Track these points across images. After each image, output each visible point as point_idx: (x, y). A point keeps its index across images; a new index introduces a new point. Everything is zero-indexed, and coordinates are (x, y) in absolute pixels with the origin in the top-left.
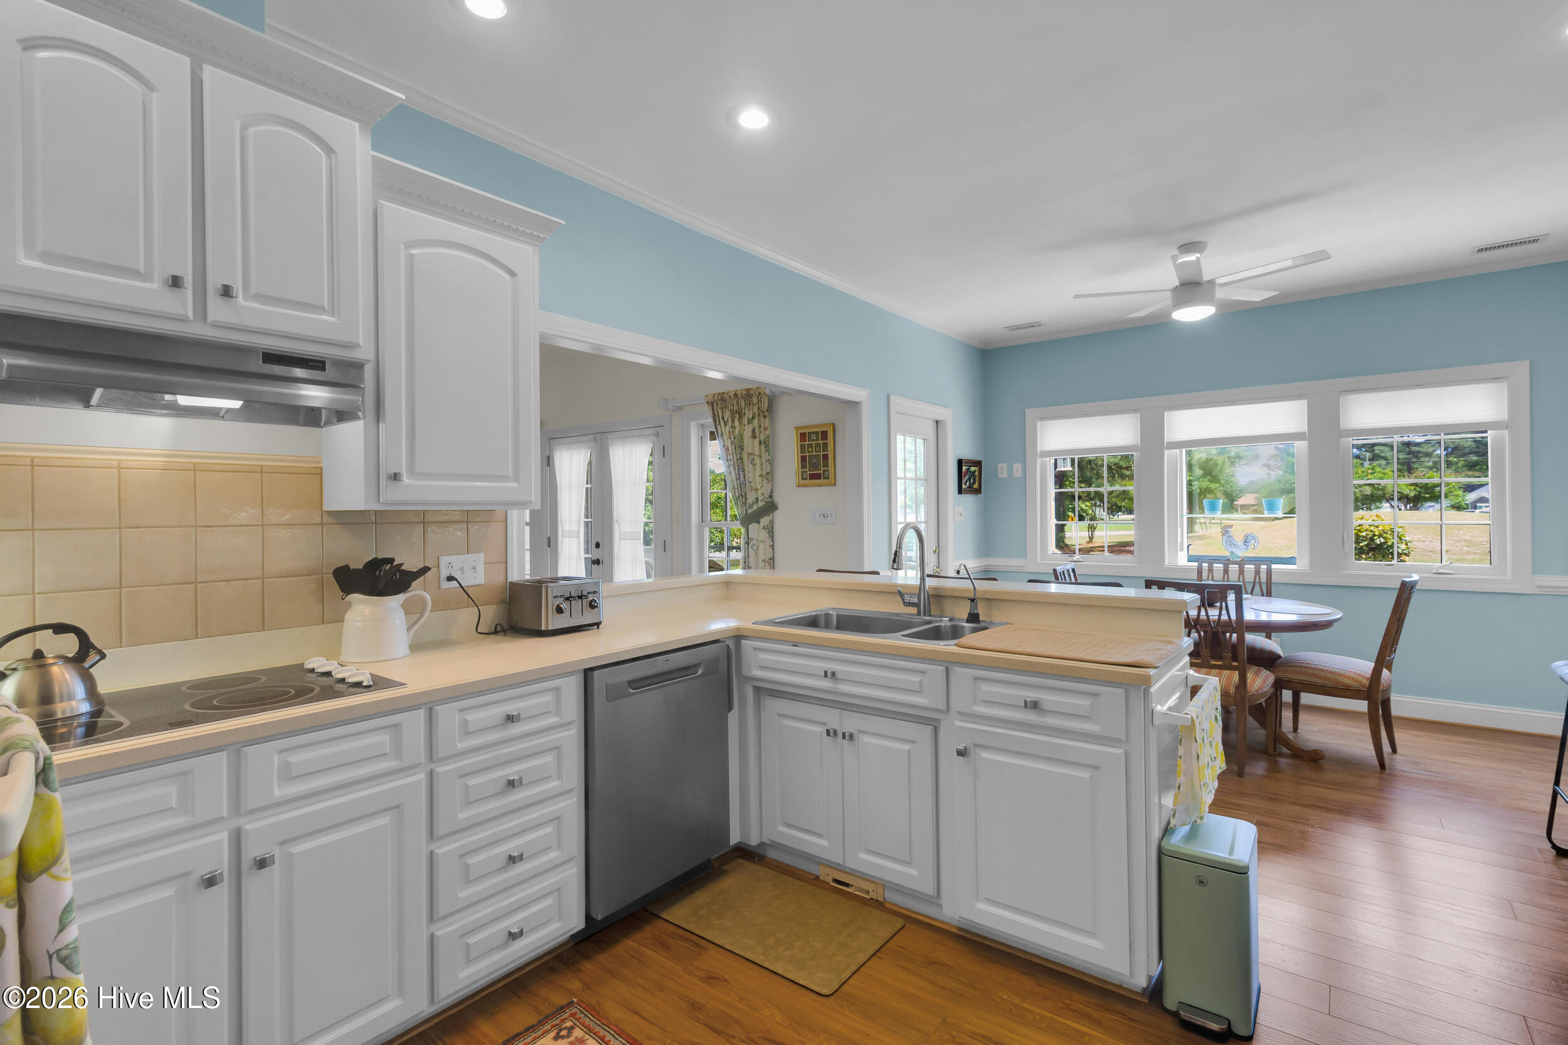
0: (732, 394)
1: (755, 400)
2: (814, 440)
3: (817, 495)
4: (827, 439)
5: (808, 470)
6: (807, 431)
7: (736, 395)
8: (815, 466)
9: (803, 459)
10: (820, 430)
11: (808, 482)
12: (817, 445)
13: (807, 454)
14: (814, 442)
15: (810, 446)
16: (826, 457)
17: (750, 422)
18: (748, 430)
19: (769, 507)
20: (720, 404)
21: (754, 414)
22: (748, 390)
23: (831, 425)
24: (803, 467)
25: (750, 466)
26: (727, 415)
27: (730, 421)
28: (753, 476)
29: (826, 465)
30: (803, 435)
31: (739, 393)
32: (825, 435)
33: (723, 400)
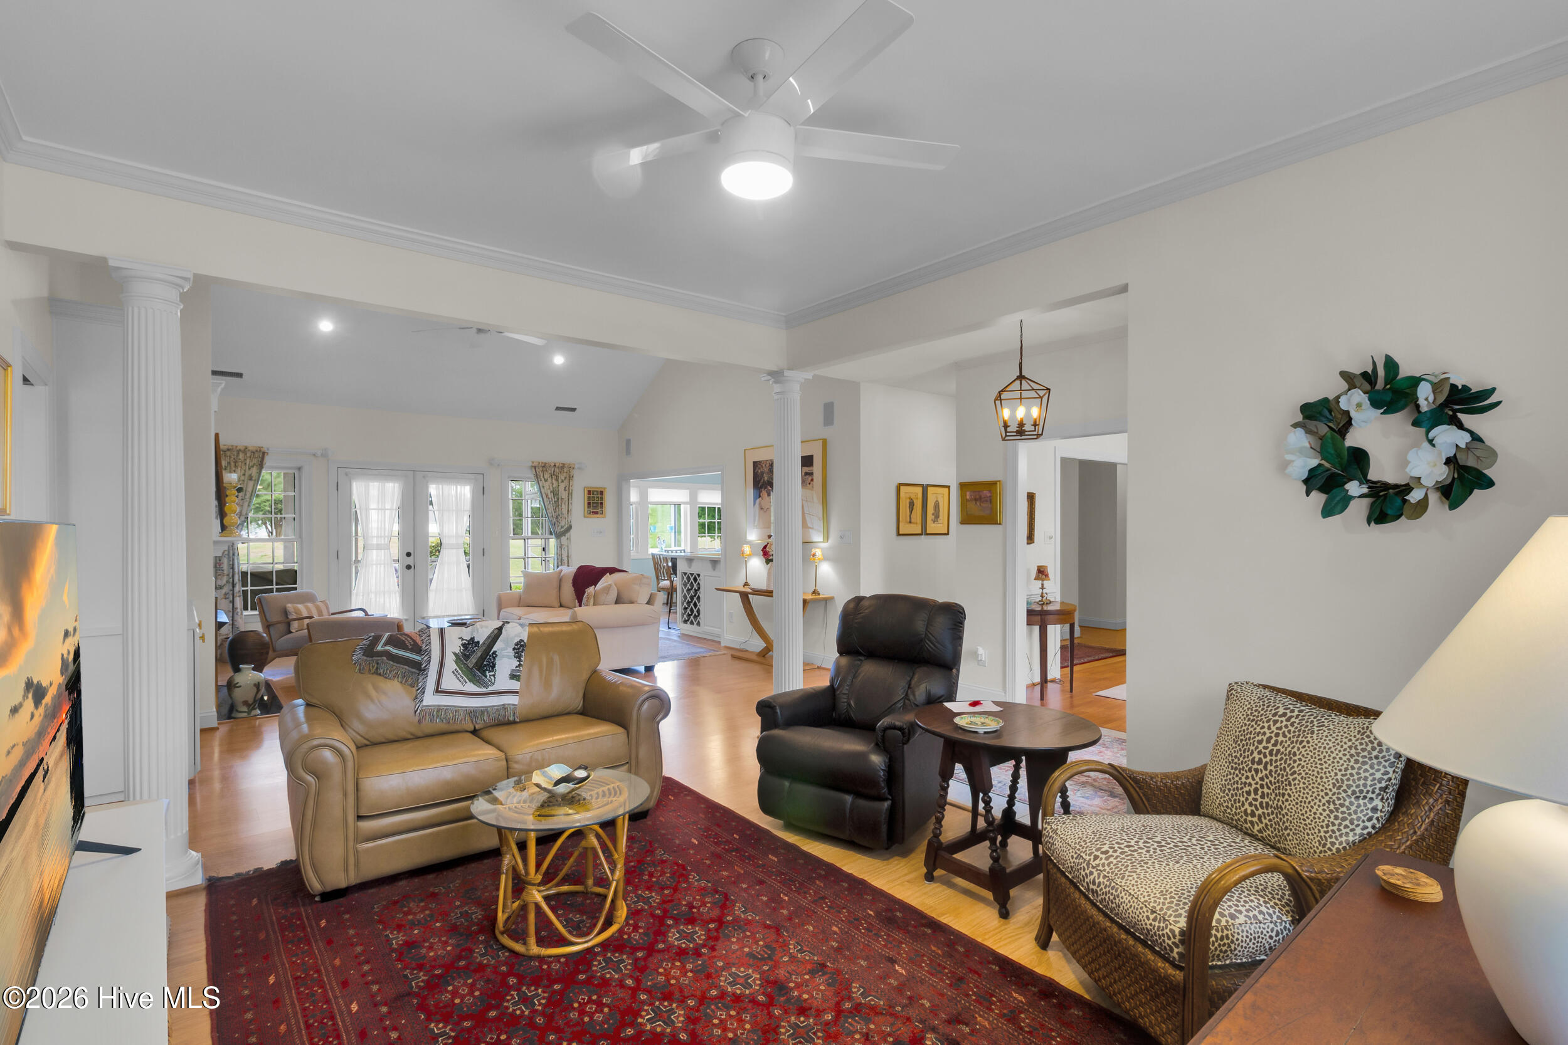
0: (553, 465)
1: (565, 470)
2: (596, 495)
3: (595, 522)
4: (603, 495)
5: (592, 510)
6: (592, 490)
7: (555, 465)
8: (595, 508)
9: (589, 503)
10: (599, 490)
11: (591, 515)
12: (598, 497)
13: (591, 501)
15: (593, 497)
16: (602, 504)
17: (562, 481)
18: (562, 486)
19: (570, 528)
20: (541, 469)
21: (565, 478)
22: (564, 464)
23: (605, 488)
24: (588, 507)
25: (563, 505)
26: (547, 476)
27: (549, 480)
28: (565, 511)
29: (602, 507)
30: (589, 492)
31: (557, 465)
32: (602, 493)
33: (544, 466)
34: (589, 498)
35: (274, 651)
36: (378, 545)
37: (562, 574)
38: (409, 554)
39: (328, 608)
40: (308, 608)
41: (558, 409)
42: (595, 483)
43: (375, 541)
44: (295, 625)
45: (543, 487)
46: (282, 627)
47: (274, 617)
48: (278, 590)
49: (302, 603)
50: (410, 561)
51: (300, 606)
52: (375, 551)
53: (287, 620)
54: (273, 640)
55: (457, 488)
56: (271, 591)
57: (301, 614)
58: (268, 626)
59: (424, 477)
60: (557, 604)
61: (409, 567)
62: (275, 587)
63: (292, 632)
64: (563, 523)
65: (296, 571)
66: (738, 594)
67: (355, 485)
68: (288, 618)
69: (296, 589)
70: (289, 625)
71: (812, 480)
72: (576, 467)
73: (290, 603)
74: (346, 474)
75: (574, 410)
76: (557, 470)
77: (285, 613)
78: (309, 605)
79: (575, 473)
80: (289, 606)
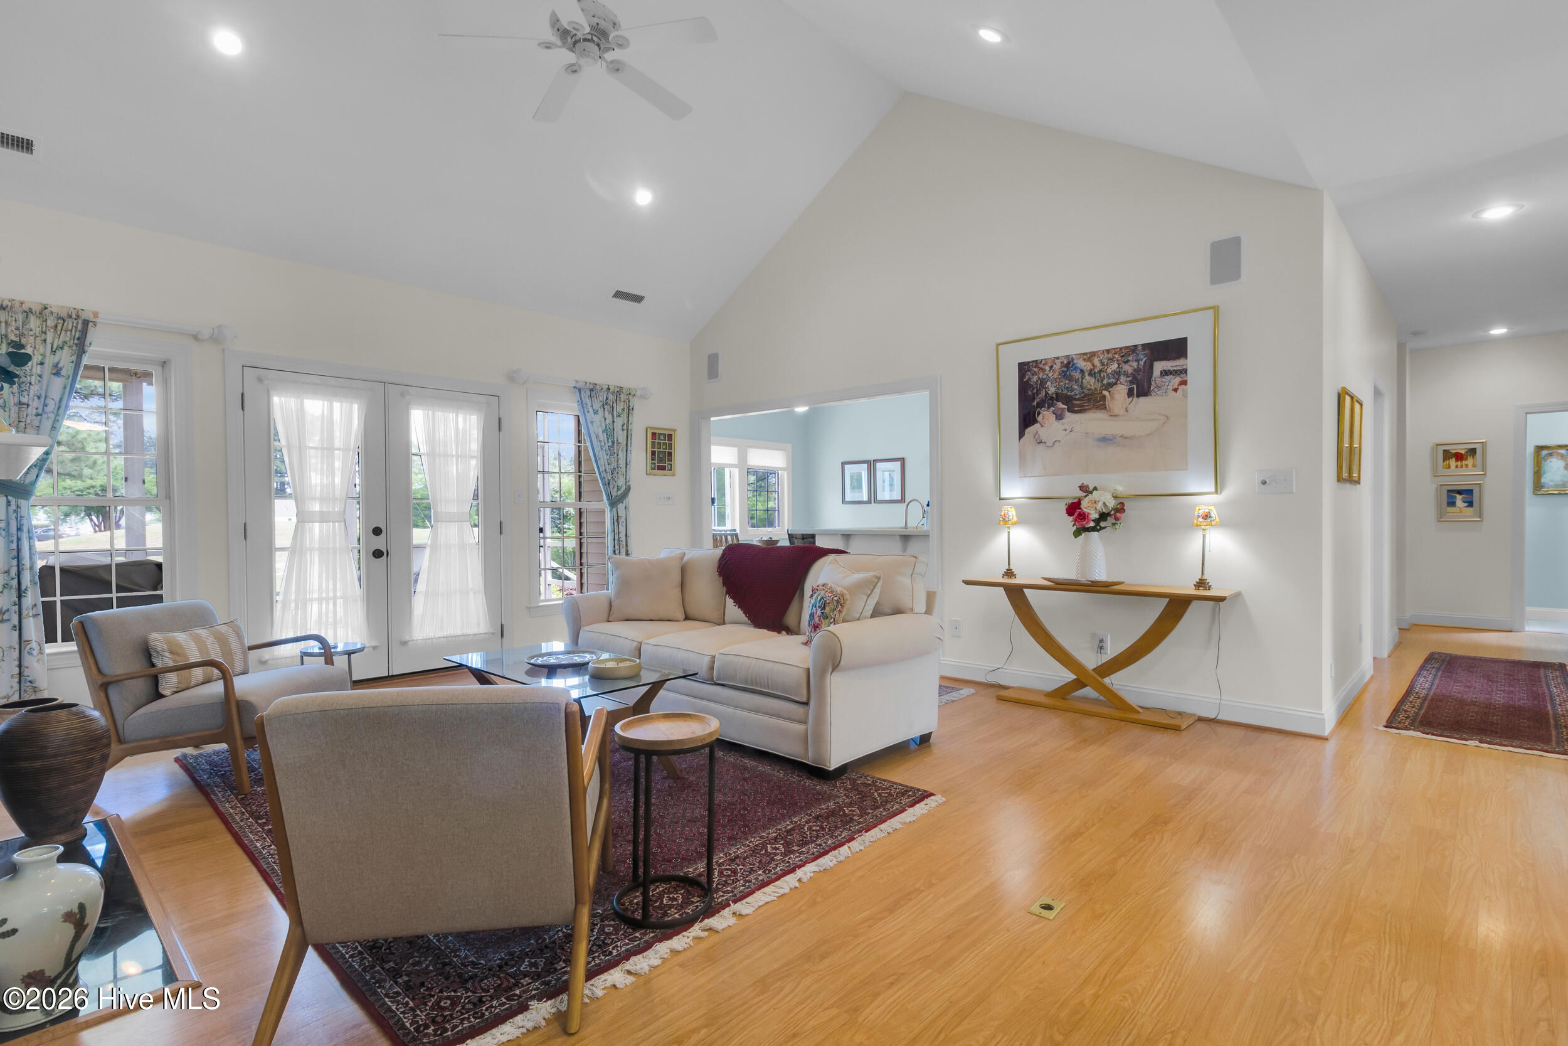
0: (605, 387)
1: (623, 397)
2: (662, 440)
3: (661, 481)
4: (671, 441)
5: (656, 464)
6: (657, 432)
7: (609, 389)
8: (661, 460)
9: (653, 453)
10: (667, 433)
11: (656, 471)
12: (665, 444)
13: (656, 450)
14: (662, 442)
15: (659, 444)
16: (670, 454)
17: (619, 416)
18: (619, 422)
19: (628, 489)
20: (588, 393)
21: (623, 410)
22: (621, 388)
23: (675, 430)
24: (653, 460)
25: (620, 453)
26: (597, 405)
27: (601, 411)
28: (622, 463)
29: (670, 460)
30: (654, 434)
31: (612, 389)
32: (670, 437)
33: (593, 390)
34: (653, 444)
35: (120, 741)
36: (322, 513)
37: (685, 559)
38: (377, 531)
39: (240, 637)
40: (198, 640)
41: (619, 295)
42: (662, 422)
43: (316, 507)
44: (169, 682)
45: (592, 422)
46: (140, 687)
47: (117, 665)
48: (122, 603)
49: (184, 629)
50: (379, 543)
51: (181, 637)
52: (316, 526)
53: (153, 671)
54: (118, 717)
55: (457, 417)
56: (108, 604)
57: (186, 657)
58: (103, 686)
59: (402, 395)
60: (680, 615)
61: (378, 554)
62: (114, 595)
63: (161, 696)
64: (621, 482)
65: (159, 566)
66: (1002, 589)
67: (276, 400)
68: (153, 665)
69: (159, 599)
70: (155, 680)
71: (1184, 383)
72: (639, 393)
73: (156, 631)
74: (260, 380)
75: (638, 299)
76: (611, 397)
77: (147, 653)
78: (201, 632)
79: (635, 402)
80: (157, 639)
